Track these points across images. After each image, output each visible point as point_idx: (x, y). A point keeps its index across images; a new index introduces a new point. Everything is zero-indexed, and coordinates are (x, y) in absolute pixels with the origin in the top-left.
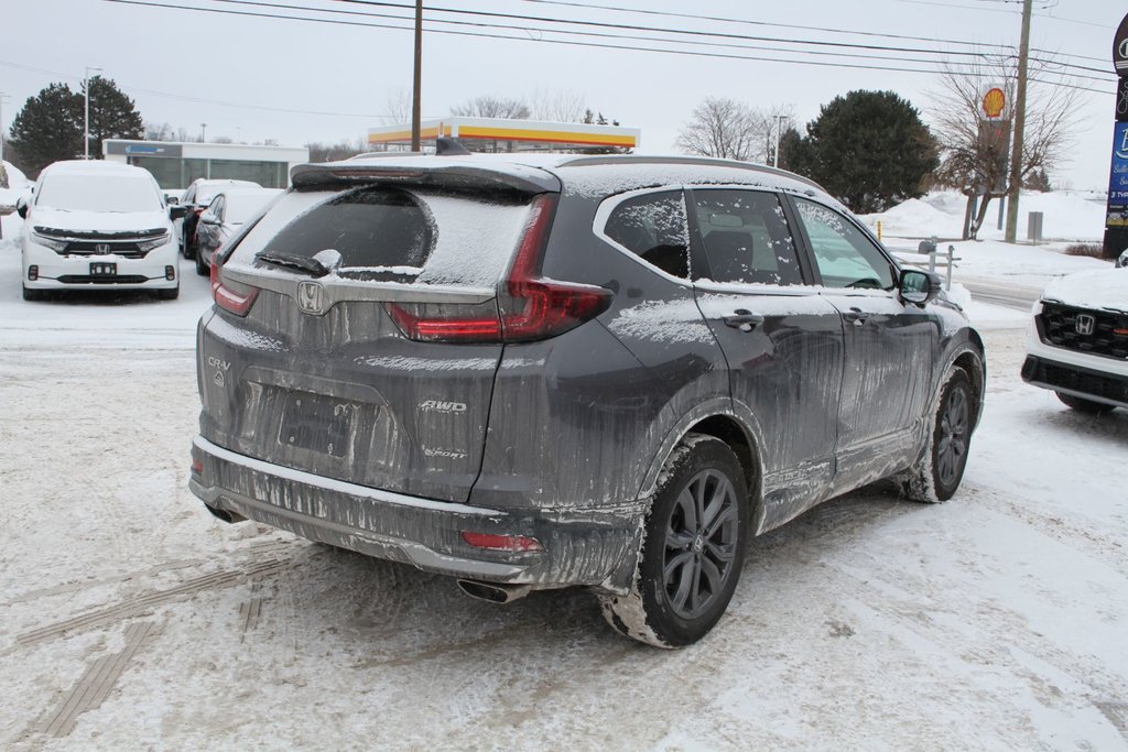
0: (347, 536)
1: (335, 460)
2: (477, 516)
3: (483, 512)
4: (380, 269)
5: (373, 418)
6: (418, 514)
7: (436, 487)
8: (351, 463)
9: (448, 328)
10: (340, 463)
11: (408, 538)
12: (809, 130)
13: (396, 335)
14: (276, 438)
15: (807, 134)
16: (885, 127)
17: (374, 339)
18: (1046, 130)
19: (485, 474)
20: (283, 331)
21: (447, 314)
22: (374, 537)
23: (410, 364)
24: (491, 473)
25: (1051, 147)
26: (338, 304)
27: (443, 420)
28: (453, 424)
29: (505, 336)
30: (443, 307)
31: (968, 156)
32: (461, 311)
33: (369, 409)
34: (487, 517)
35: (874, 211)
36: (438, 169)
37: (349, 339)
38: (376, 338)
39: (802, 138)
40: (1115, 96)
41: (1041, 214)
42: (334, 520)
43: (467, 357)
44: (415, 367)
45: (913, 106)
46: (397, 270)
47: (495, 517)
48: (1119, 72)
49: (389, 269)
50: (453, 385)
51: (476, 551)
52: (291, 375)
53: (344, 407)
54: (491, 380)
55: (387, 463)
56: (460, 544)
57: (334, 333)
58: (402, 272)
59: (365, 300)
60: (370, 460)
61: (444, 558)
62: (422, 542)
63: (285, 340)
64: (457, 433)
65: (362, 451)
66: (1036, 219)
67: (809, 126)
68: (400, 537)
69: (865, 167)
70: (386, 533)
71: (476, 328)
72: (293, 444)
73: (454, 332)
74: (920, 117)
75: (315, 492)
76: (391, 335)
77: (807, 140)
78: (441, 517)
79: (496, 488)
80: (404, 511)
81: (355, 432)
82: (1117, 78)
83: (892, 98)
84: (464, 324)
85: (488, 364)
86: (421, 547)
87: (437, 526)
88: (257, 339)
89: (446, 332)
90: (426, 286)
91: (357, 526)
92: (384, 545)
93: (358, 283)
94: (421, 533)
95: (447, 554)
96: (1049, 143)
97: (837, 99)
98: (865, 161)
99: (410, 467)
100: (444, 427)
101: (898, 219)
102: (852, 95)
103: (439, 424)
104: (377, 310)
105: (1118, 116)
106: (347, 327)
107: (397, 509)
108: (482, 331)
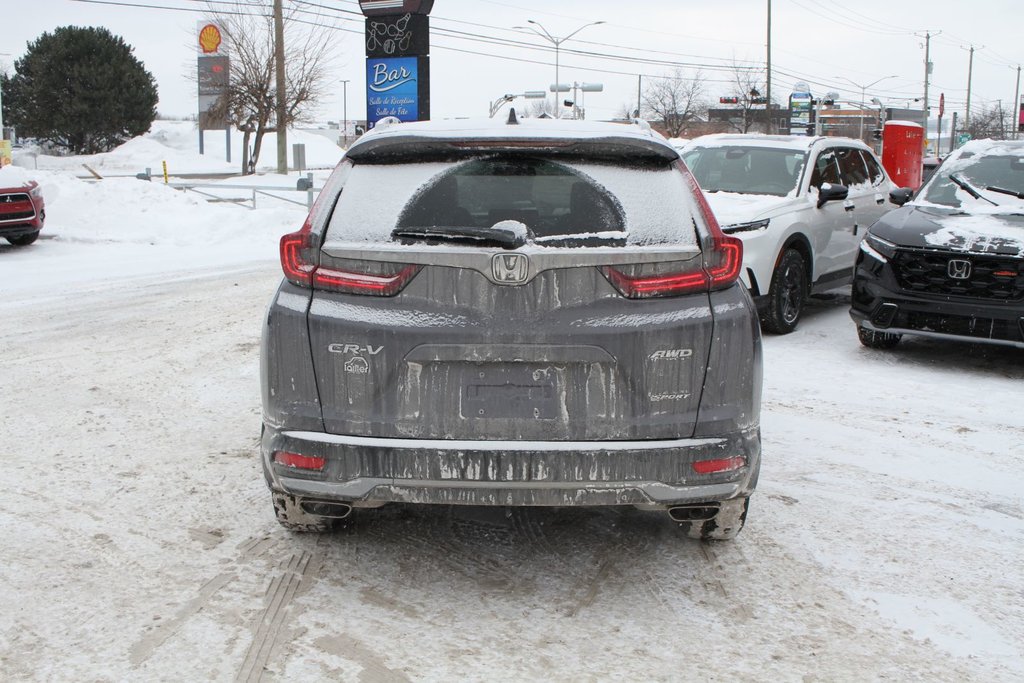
0: (573, 492)
1: (545, 423)
2: (709, 446)
3: (712, 441)
4: (586, 235)
5: (584, 378)
6: (657, 454)
7: (664, 428)
8: (566, 422)
9: (666, 284)
10: (553, 425)
11: (645, 479)
12: (17, 69)
13: (614, 296)
14: (456, 415)
15: (15, 72)
16: (101, 64)
17: (588, 301)
18: (308, 67)
19: (704, 409)
20: (465, 305)
21: (662, 270)
22: (608, 485)
23: (635, 320)
24: (708, 407)
25: (313, 83)
26: (545, 273)
27: (671, 367)
28: (679, 369)
29: (712, 286)
30: (659, 266)
31: (238, 93)
32: (673, 268)
33: (575, 367)
34: (717, 445)
35: (99, 151)
36: (593, 139)
37: (559, 305)
38: (593, 300)
39: (10, 78)
40: (364, 36)
41: (303, 146)
42: (556, 479)
43: (685, 308)
44: (641, 323)
45: (127, 42)
46: (604, 235)
47: (721, 443)
48: (365, 13)
49: (593, 235)
50: (680, 334)
51: (706, 477)
52: (488, 347)
53: (545, 371)
54: (709, 325)
55: (608, 415)
56: (692, 474)
57: (539, 301)
58: (609, 237)
59: (578, 265)
60: (588, 416)
61: (679, 489)
62: (658, 481)
63: (471, 314)
64: (682, 376)
65: (576, 409)
66: (299, 150)
67: (16, 64)
68: (637, 479)
69: (85, 107)
70: (621, 479)
71: (689, 281)
72: (483, 416)
73: (671, 287)
74: (134, 54)
75: (532, 457)
76: (609, 296)
77: (15, 79)
78: (679, 453)
79: (715, 419)
80: (641, 455)
81: (564, 393)
82: (364, 18)
83: (104, 34)
84: (679, 279)
85: (704, 312)
86: (658, 484)
87: (676, 462)
88: (425, 317)
89: (664, 288)
90: (638, 248)
91: (587, 479)
92: (618, 491)
93: (565, 250)
94: (659, 472)
95: (682, 485)
96: (312, 79)
97: (45, 35)
98: (85, 99)
99: (634, 415)
100: (670, 372)
101: (129, 157)
102: (59, 30)
103: (666, 371)
104: (593, 274)
105: (368, 53)
106: (556, 294)
107: (635, 455)
108: (693, 283)
